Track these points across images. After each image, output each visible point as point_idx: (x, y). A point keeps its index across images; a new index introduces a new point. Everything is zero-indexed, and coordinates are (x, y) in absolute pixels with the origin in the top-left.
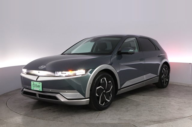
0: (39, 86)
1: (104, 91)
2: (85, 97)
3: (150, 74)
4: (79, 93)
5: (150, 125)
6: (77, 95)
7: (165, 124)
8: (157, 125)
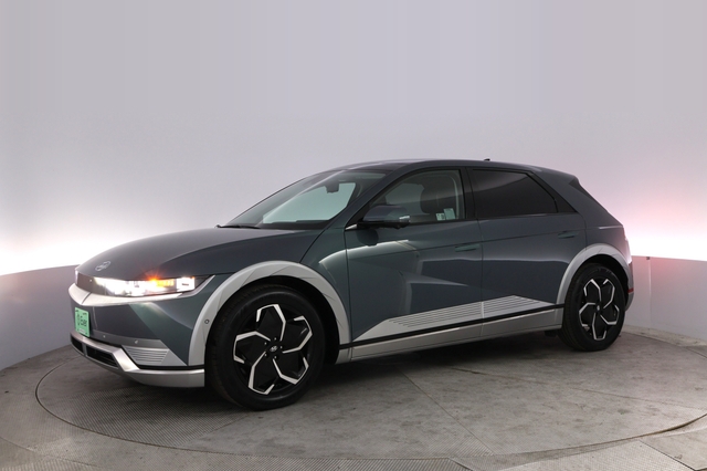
0: (85, 323)
1: (274, 349)
2: (187, 363)
3: (514, 299)
4: (168, 350)
5: (514, 464)
6: (160, 353)
7: (564, 462)
8: (538, 464)
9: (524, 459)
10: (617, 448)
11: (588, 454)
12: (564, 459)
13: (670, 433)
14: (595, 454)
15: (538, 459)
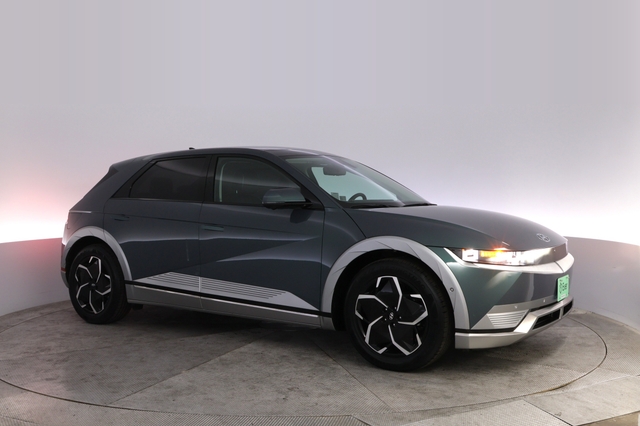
9: (419, 416)
10: (503, 406)
11: (477, 412)
12: (456, 416)
13: (551, 393)
14: (483, 411)
15: (432, 416)
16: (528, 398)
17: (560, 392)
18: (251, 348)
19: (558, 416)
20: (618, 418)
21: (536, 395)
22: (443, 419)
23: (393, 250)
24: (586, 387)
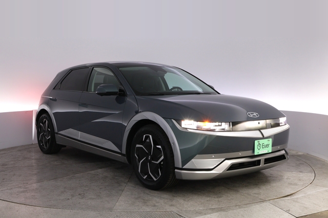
0: (267, 146)
12: (231, 212)
16: (271, 201)
17: (289, 198)
18: (100, 172)
19: (288, 211)
20: (321, 212)
21: (275, 200)
22: (223, 213)
23: (149, 120)
24: (304, 195)
